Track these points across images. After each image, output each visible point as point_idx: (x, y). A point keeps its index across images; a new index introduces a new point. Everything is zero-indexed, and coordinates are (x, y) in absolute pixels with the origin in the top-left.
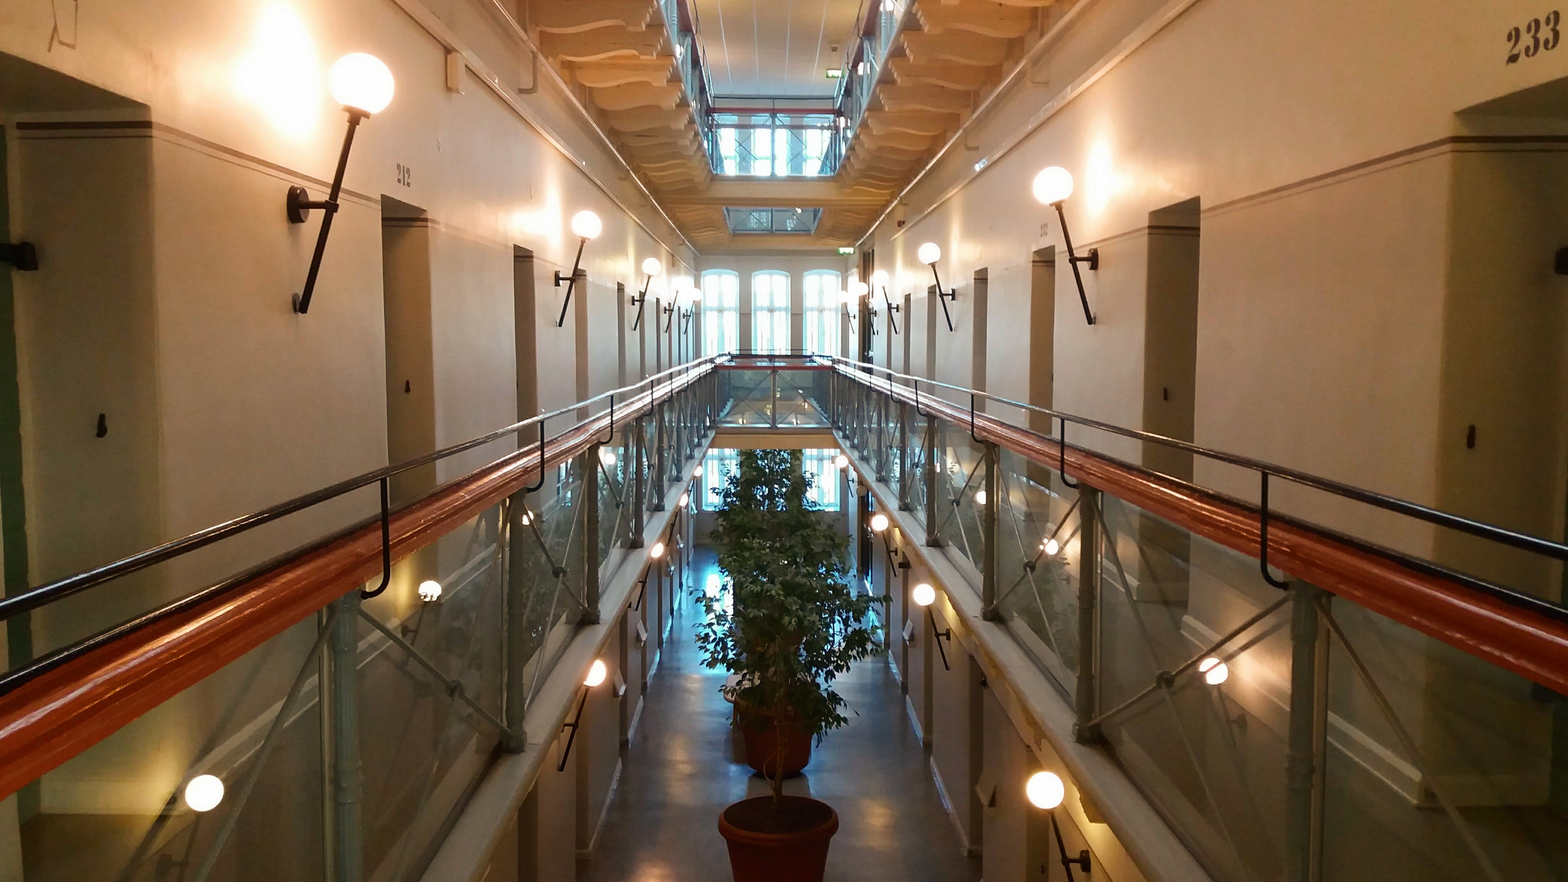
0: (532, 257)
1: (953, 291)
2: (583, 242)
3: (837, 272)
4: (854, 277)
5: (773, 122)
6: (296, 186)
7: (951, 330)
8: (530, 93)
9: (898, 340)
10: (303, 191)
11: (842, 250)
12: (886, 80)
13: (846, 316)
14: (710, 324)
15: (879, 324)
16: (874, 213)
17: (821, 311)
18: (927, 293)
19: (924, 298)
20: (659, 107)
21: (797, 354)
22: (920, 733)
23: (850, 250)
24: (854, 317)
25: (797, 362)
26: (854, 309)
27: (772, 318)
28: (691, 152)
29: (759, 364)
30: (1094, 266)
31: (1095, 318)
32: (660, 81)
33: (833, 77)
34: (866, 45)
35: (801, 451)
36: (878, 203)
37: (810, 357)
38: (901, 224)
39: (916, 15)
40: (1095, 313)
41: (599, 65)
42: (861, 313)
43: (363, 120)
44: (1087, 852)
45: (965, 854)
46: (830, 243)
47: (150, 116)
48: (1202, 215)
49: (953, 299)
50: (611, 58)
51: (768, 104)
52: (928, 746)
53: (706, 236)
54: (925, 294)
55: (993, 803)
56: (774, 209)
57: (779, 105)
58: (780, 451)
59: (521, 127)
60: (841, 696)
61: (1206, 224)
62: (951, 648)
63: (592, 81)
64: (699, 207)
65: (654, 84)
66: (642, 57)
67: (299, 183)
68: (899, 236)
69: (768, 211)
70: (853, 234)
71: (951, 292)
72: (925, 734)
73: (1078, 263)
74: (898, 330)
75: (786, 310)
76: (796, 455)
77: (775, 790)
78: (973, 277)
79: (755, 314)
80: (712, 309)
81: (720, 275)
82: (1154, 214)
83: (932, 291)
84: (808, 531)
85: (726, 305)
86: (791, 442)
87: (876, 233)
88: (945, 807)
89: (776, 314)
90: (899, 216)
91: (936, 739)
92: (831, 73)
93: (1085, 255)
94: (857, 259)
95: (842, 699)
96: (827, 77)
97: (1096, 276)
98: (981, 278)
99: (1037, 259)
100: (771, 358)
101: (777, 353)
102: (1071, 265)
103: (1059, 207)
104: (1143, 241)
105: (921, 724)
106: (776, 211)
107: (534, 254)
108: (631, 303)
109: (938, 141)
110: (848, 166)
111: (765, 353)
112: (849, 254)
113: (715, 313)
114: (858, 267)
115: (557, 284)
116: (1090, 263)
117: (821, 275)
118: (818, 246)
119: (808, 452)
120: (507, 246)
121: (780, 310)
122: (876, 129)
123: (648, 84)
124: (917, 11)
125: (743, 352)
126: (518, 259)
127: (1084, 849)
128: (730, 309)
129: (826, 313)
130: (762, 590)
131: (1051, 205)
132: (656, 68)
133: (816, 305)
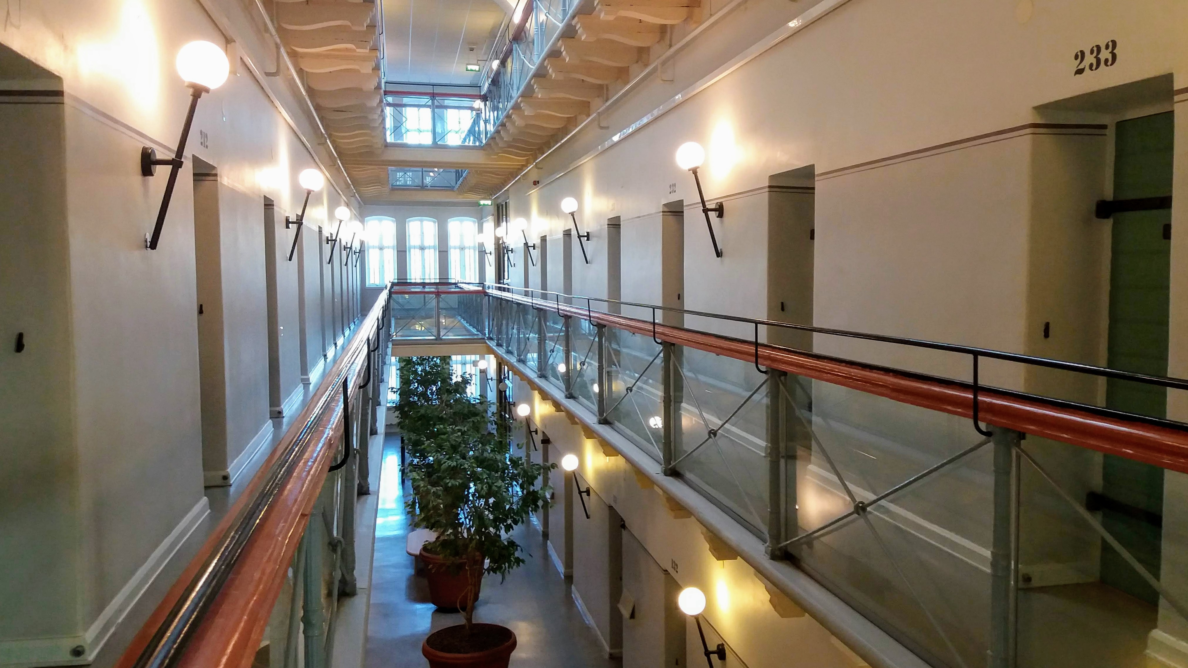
0: (273, 205)
1: (588, 233)
2: (309, 193)
3: (474, 219)
4: (489, 224)
5: (433, 103)
6: (147, 146)
7: (587, 263)
8: (274, 76)
9: (535, 272)
10: (153, 151)
11: (482, 202)
12: (540, 74)
13: (482, 253)
14: (373, 259)
15: (516, 259)
16: (513, 174)
17: (462, 249)
18: (562, 235)
19: (559, 239)
20: (361, 90)
21: (444, 282)
22: (561, 569)
23: (489, 202)
24: (491, 253)
25: (442, 288)
26: (490, 247)
27: (423, 256)
28: (377, 125)
29: (413, 290)
30: (721, 215)
31: (722, 252)
32: (367, 69)
33: (472, 70)
34: (515, 46)
35: (450, 357)
36: (515, 167)
37: (455, 284)
38: (536, 183)
39: (575, 26)
40: (721, 249)
41: (318, 56)
42: (496, 250)
43: (204, 94)
44: (723, 645)
45: (607, 656)
46: (472, 197)
47: (63, 88)
48: (816, 179)
49: (588, 240)
50: (333, 50)
51: (429, 89)
52: (569, 578)
53: (371, 190)
54: (561, 235)
55: (632, 616)
56: (424, 169)
57: (437, 90)
58: (433, 358)
59: (266, 102)
60: (518, 542)
61: (819, 185)
62: (592, 502)
63: (312, 68)
64: (370, 167)
65: (362, 71)
66: (358, 50)
67: (149, 144)
68: (534, 193)
69: (420, 171)
70: (490, 191)
71: (586, 234)
72: (566, 568)
73: (709, 212)
74: (534, 263)
75: (434, 248)
76: (446, 360)
77: (467, 619)
78: (606, 223)
79: (410, 251)
80: (374, 247)
81: (380, 220)
82: (772, 177)
83: (567, 234)
84: (478, 418)
85: (385, 244)
86: (443, 350)
87: (510, 190)
88: (587, 622)
89: (426, 251)
90: (534, 177)
91: (577, 574)
92: (470, 67)
93: (713, 207)
94: (492, 209)
95: (517, 546)
96: (467, 70)
97: (722, 222)
98: (615, 225)
99: (666, 210)
100: (424, 285)
101: (427, 281)
102: (704, 214)
103: (695, 172)
104: (765, 197)
105: (562, 563)
106: (425, 171)
107: (275, 203)
108: (326, 242)
109: (571, 122)
110: (497, 138)
111: (418, 281)
112: (488, 205)
113: (378, 250)
114: (493, 215)
115: (288, 227)
116: (718, 213)
117: (461, 221)
118: (460, 199)
119: (454, 357)
120: (260, 196)
121: (429, 248)
122: (528, 112)
123: (358, 71)
124: (577, 23)
125: (400, 281)
126: (267, 207)
127: (720, 643)
128: (388, 247)
129: (467, 251)
130: (457, 465)
131: (689, 170)
132: (364, 59)
133: (457, 244)
